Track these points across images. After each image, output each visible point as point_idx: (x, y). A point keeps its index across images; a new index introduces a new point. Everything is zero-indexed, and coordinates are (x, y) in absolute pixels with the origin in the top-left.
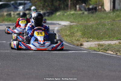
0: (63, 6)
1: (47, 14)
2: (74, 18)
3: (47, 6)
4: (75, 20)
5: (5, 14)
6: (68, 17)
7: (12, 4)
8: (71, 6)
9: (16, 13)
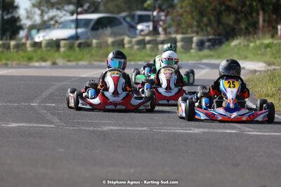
0: (243, 26)
1: (207, 44)
2: (273, 54)
3: (206, 25)
4: (276, 58)
5: (110, 40)
6: (260, 52)
7: (124, 18)
8: (263, 27)
9: (134, 40)
